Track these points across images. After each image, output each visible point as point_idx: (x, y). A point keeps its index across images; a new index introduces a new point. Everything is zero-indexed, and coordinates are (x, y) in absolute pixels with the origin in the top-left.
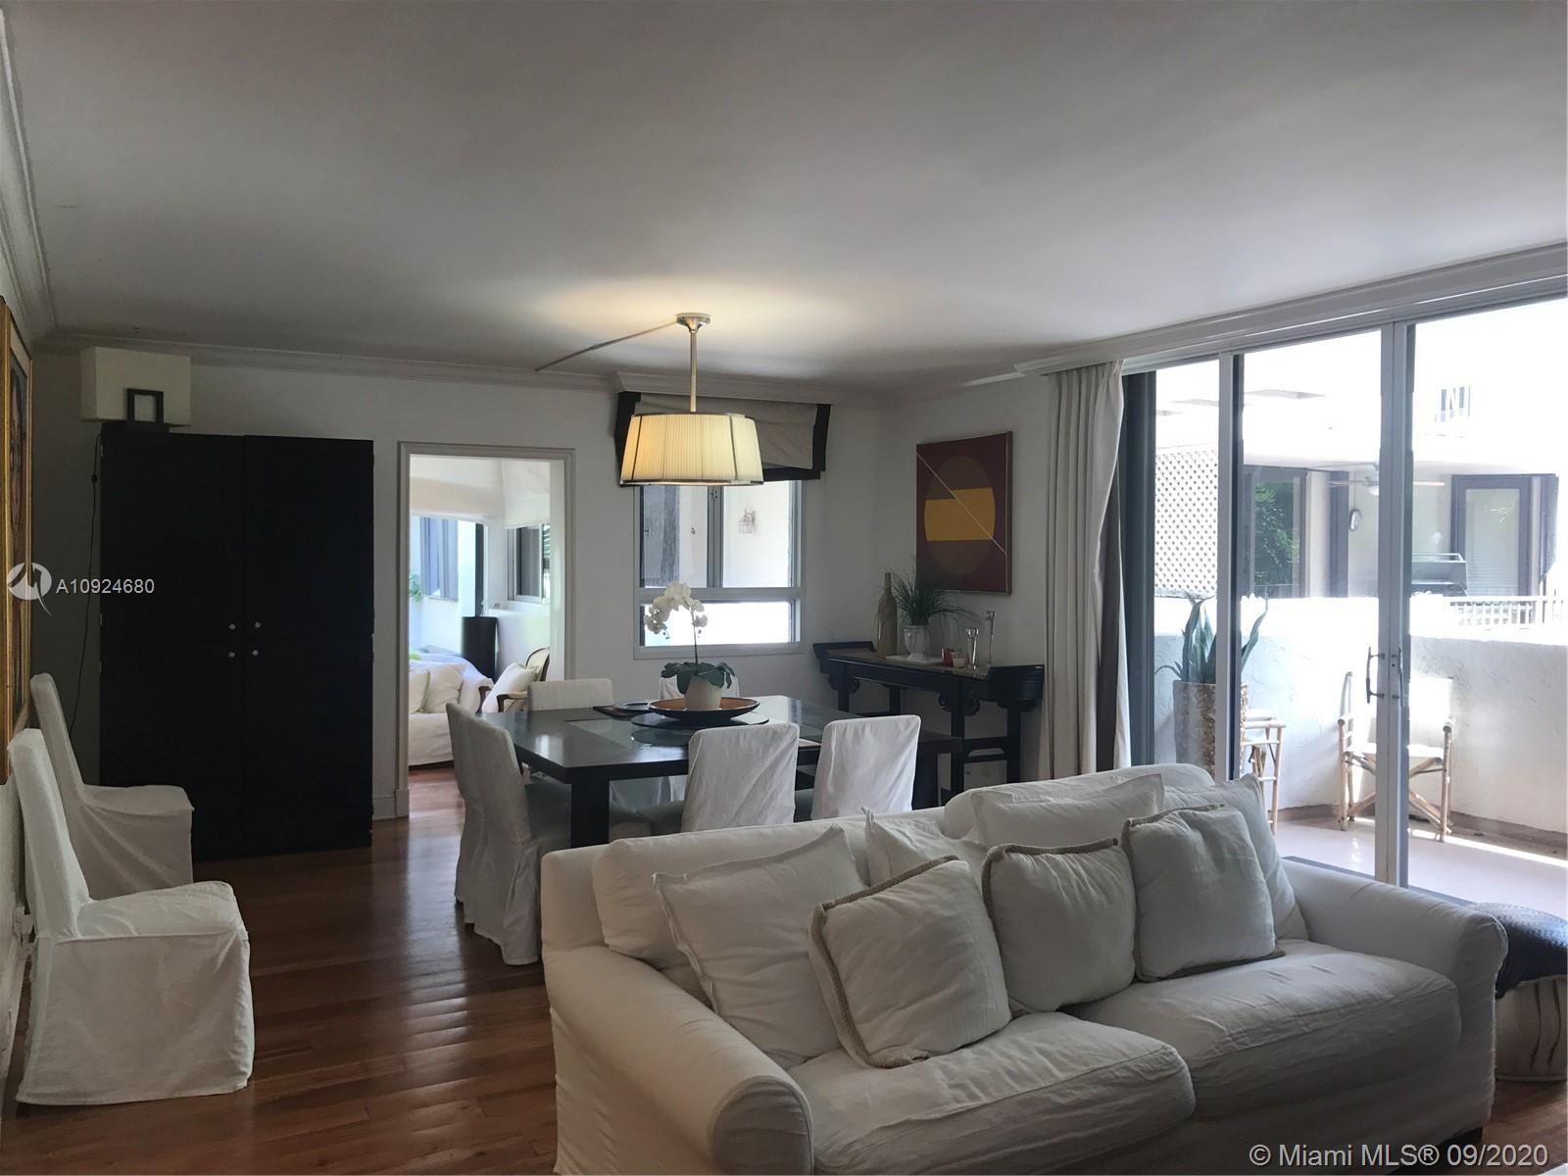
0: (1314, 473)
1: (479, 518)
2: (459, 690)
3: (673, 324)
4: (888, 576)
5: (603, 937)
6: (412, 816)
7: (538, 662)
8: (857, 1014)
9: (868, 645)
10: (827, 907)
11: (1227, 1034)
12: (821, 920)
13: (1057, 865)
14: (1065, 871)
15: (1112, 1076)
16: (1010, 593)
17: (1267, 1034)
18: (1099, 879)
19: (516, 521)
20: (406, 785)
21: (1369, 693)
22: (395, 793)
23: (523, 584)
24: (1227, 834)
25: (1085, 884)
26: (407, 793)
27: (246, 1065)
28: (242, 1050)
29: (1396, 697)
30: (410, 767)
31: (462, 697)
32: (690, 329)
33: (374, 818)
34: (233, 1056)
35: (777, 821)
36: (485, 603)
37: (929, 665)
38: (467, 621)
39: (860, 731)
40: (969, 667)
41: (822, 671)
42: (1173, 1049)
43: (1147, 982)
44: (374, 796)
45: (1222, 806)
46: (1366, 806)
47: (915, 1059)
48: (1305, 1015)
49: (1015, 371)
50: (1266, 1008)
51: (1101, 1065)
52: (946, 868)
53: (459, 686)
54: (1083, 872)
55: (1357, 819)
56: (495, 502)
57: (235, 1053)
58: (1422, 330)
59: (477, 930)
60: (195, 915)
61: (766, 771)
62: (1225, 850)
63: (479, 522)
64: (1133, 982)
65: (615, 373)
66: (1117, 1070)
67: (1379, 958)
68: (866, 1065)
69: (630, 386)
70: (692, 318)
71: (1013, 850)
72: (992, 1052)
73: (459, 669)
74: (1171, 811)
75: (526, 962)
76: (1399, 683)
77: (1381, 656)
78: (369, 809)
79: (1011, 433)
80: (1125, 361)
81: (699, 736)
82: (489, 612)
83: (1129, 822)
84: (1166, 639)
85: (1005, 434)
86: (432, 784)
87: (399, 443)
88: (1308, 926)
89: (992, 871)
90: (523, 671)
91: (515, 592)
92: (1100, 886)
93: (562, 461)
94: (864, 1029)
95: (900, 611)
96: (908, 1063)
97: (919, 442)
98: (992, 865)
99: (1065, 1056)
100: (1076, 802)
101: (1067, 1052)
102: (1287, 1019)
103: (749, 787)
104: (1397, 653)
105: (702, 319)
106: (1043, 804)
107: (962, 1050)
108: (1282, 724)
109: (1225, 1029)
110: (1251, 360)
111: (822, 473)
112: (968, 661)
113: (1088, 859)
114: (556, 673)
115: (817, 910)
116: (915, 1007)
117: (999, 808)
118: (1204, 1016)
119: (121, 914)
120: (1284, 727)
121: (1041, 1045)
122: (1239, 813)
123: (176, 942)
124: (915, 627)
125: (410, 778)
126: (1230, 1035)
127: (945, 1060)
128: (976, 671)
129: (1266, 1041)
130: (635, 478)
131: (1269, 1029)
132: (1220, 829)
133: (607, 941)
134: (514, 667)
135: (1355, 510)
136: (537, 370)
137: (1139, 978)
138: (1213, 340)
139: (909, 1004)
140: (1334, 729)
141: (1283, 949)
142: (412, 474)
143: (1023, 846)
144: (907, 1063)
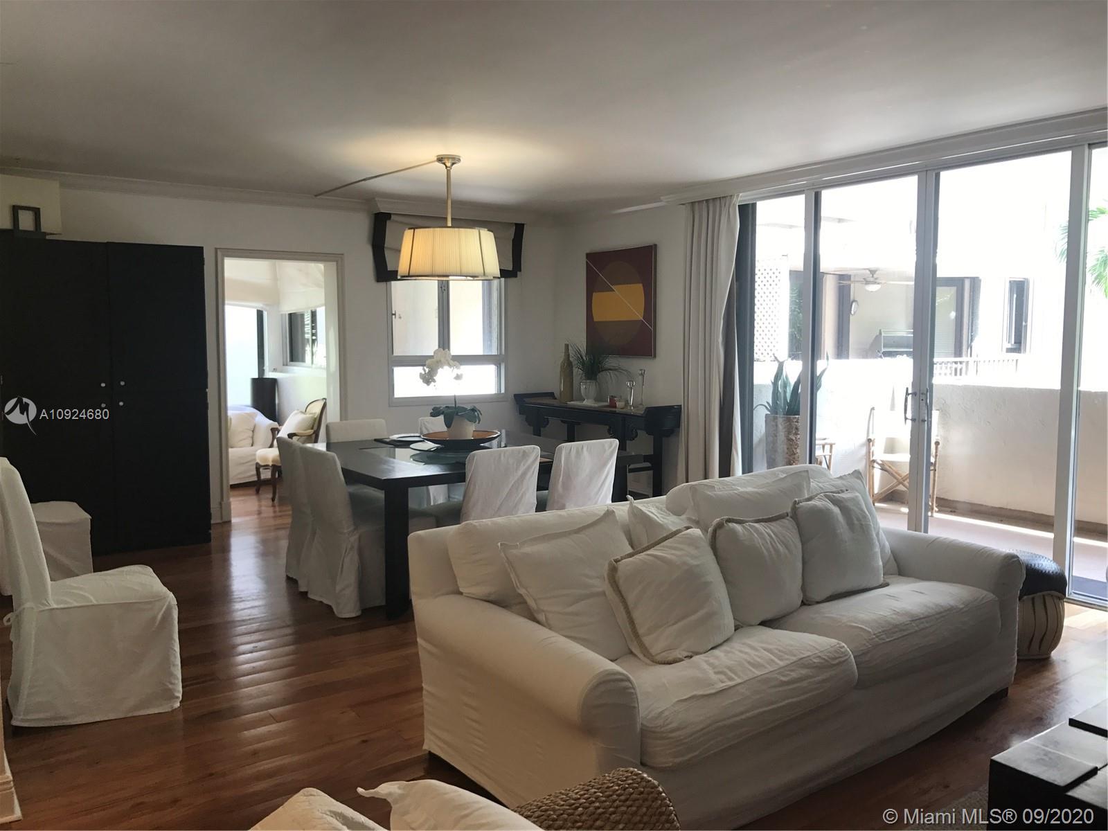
0: (828, 276)
1: (260, 306)
2: (253, 431)
3: (434, 161)
4: (567, 346)
5: (458, 587)
6: (234, 520)
7: (316, 409)
8: (641, 631)
9: (551, 395)
10: (617, 561)
11: (872, 633)
12: (613, 570)
13: (757, 530)
14: (762, 534)
15: (811, 662)
16: (655, 356)
17: (894, 633)
18: (783, 539)
19: (289, 307)
20: (228, 499)
21: (906, 419)
22: (221, 504)
23: (294, 354)
24: (854, 508)
25: (775, 542)
26: (229, 505)
27: (179, 692)
28: (176, 682)
29: (924, 421)
30: (231, 486)
31: (255, 437)
32: (446, 167)
33: (212, 522)
34: (170, 686)
35: (526, 512)
36: (267, 367)
37: (599, 407)
38: (254, 380)
39: (580, 450)
40: (629, 408)
41: (520, 414)
42: (844, 644)
43: (809, 605)
44: (211, 506)
45: (847, 490)
46: (884, 495)
47: (685, 657)
48: (916, 620)
49: (661, 201)
50: (894, 616)
51: (804, 656)
52: (687, 534)
53: (252, 428)
54: (772, 534)
55: (877, 504)
56: (273, 294)
57: (172, 684)
58: (944, 175)
59: (310, 596)
60: (136, 588)
61: (518, 479)
62: (855, 519)
63: (260, 309)
64: (801, 606)
65: (374, 198)
66: (814, 658)
67: (954, 584)
68: (651, 663)
69: (384, 208)
70: (448, 158)
71: (729, 521)
72: (733, 650)
73: (252, 416)
74: (818, 494)
75: (353, 615)
76: (926, 412)
77: (914, 394)
78: (208, 515)
79: (656, 245)
80: (741, 194)
81: (474, 456)
82: (269, 374)
83: (796, 501)
84: (760, 386)
85: (651, 246)
86: (240, 498)
87: (216, 249)
88: (898, 566)
89: (717, 535)
90: (303, 416)
91: (288, 360)
92: (783, 542)
93: (335, 263)
94: (647, 640)
95: (575, 370)
96: (683, 660)
97: (588, 252)
98: (717, 532)
99: (780, 651)
100: (756, 490)
101: (779, 648)
102: (906, 623)
103: (507, 490)
104: (925, 392)
105: (455, 160)
106: (736, 492)
107: (712, 651)
108: (833, 442)
109: (870, 630)
110: (826, 195)
111: (518, 273)
112: (627, 402)
113: (775, 526)
114: (333, 415)
115: (610, 564)
116: (680, 624)
117: (709, 495)
118: (856, 623)
119: (81, 589)
120: (834, 444)
121: (764, 645)
122: (857, 494)
123: (126, 607)
124: (588, 381)
125: (231, 493)
126: (874, 634)
127: (706, 657)
128: (632, 410)
129: (895, 637)
130: (411, 274)
131: (897, 629)
132: (850, 505)
133: (461, 590)
134: (296, 414)
135: (854, 301)
136: (316, 196)
137: (805, 603)
138: (802, 182)
139: (676, 623)
140: (862, 445)
141: (888, 581)
142: (226, 274)
143: (735, 518)
144: (681, 660)
